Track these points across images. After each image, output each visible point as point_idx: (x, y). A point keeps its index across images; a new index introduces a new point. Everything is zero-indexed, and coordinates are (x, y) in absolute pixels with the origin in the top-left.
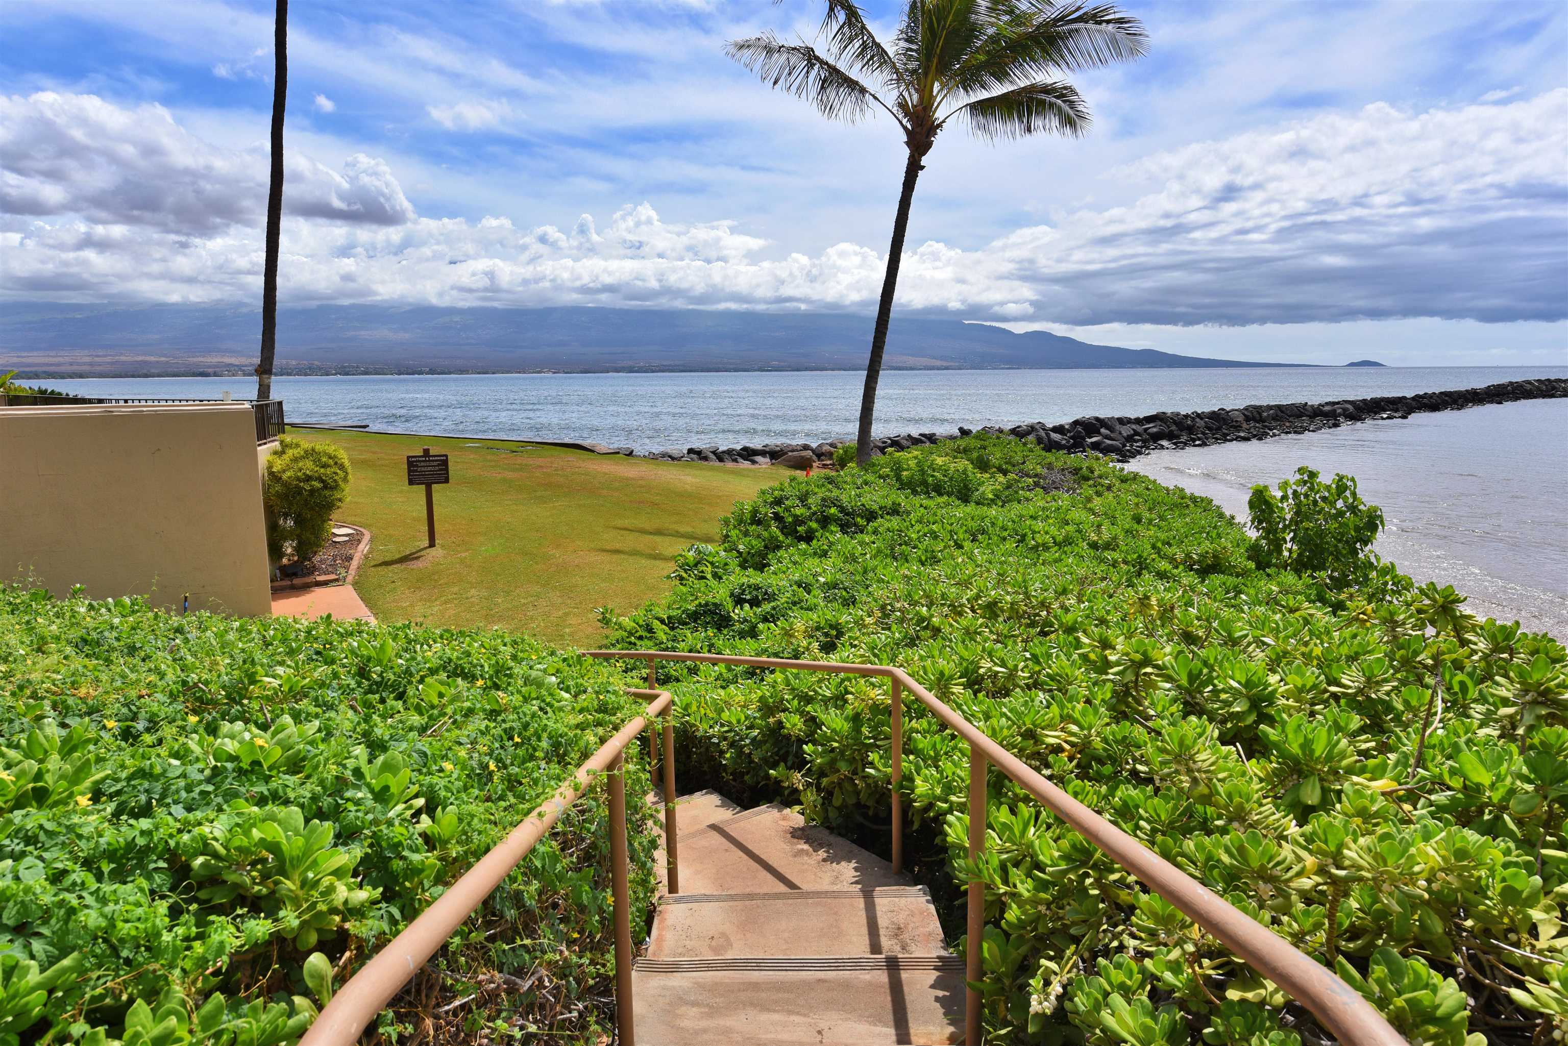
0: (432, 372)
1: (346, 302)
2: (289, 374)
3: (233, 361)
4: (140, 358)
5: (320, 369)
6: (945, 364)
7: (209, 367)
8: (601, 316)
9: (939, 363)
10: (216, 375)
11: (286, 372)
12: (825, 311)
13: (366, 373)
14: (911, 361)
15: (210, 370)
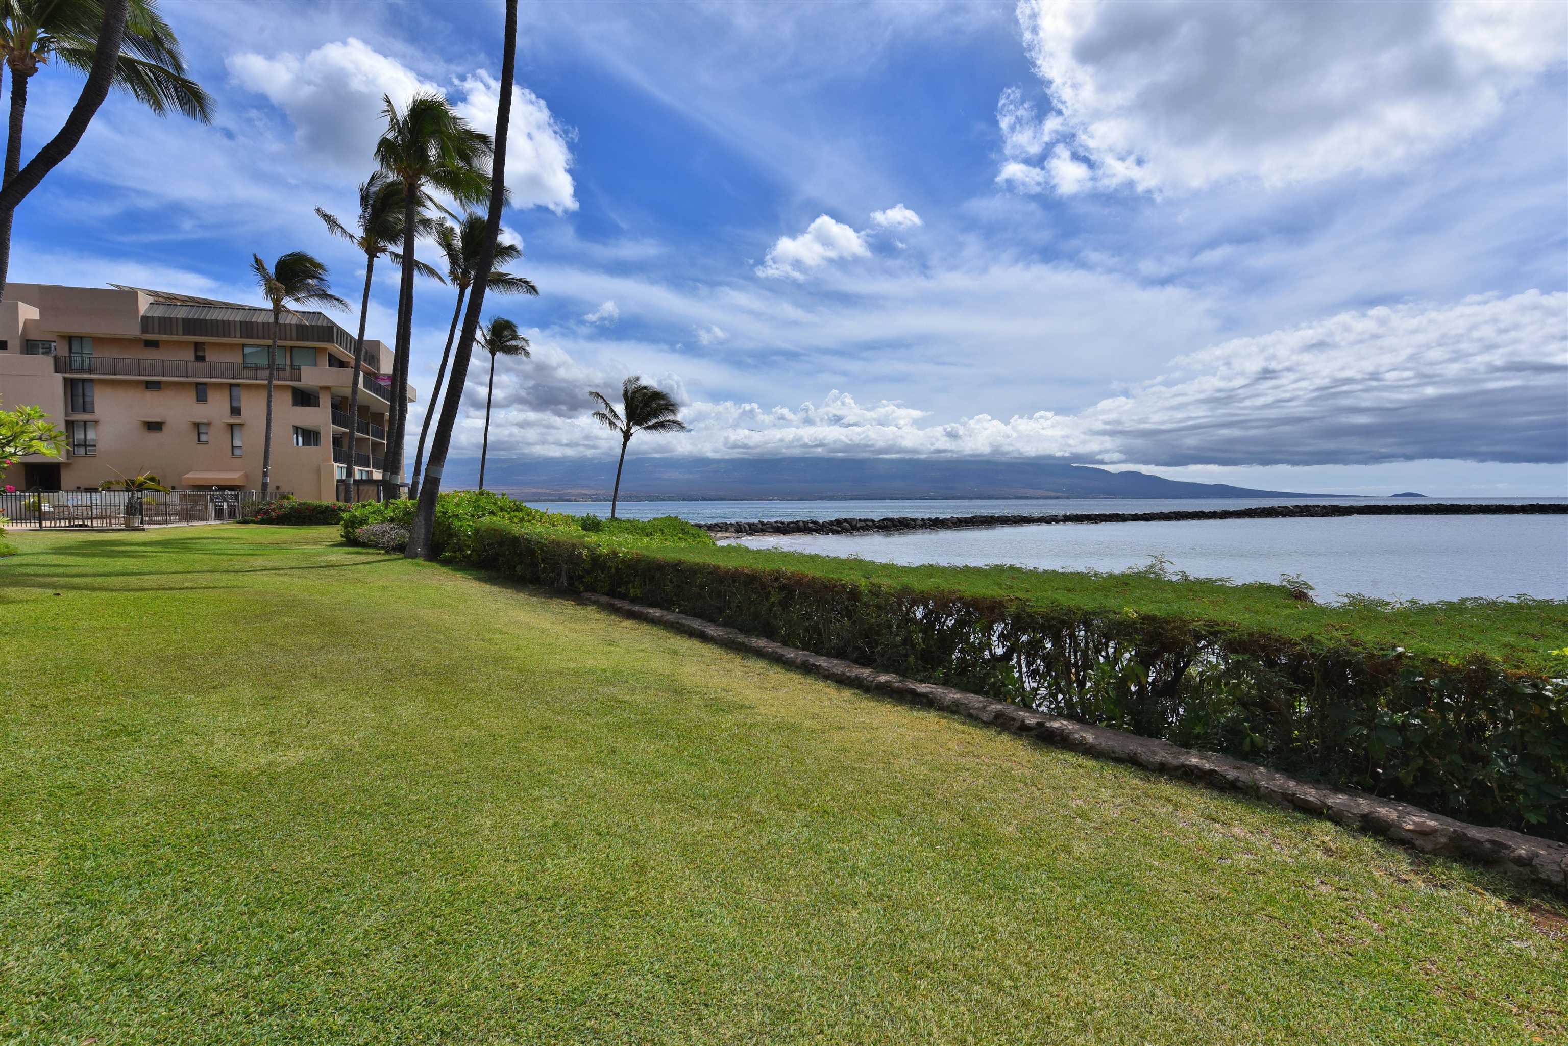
1: (657, 456)
3: (584, 492)
4: (534, 491)
6: (1058, 495)
8: (816, 462)
9: (1053, 494)
11: (626, 499)
13: (663, 500)
14: (1031, 492)
15: (573, 498)
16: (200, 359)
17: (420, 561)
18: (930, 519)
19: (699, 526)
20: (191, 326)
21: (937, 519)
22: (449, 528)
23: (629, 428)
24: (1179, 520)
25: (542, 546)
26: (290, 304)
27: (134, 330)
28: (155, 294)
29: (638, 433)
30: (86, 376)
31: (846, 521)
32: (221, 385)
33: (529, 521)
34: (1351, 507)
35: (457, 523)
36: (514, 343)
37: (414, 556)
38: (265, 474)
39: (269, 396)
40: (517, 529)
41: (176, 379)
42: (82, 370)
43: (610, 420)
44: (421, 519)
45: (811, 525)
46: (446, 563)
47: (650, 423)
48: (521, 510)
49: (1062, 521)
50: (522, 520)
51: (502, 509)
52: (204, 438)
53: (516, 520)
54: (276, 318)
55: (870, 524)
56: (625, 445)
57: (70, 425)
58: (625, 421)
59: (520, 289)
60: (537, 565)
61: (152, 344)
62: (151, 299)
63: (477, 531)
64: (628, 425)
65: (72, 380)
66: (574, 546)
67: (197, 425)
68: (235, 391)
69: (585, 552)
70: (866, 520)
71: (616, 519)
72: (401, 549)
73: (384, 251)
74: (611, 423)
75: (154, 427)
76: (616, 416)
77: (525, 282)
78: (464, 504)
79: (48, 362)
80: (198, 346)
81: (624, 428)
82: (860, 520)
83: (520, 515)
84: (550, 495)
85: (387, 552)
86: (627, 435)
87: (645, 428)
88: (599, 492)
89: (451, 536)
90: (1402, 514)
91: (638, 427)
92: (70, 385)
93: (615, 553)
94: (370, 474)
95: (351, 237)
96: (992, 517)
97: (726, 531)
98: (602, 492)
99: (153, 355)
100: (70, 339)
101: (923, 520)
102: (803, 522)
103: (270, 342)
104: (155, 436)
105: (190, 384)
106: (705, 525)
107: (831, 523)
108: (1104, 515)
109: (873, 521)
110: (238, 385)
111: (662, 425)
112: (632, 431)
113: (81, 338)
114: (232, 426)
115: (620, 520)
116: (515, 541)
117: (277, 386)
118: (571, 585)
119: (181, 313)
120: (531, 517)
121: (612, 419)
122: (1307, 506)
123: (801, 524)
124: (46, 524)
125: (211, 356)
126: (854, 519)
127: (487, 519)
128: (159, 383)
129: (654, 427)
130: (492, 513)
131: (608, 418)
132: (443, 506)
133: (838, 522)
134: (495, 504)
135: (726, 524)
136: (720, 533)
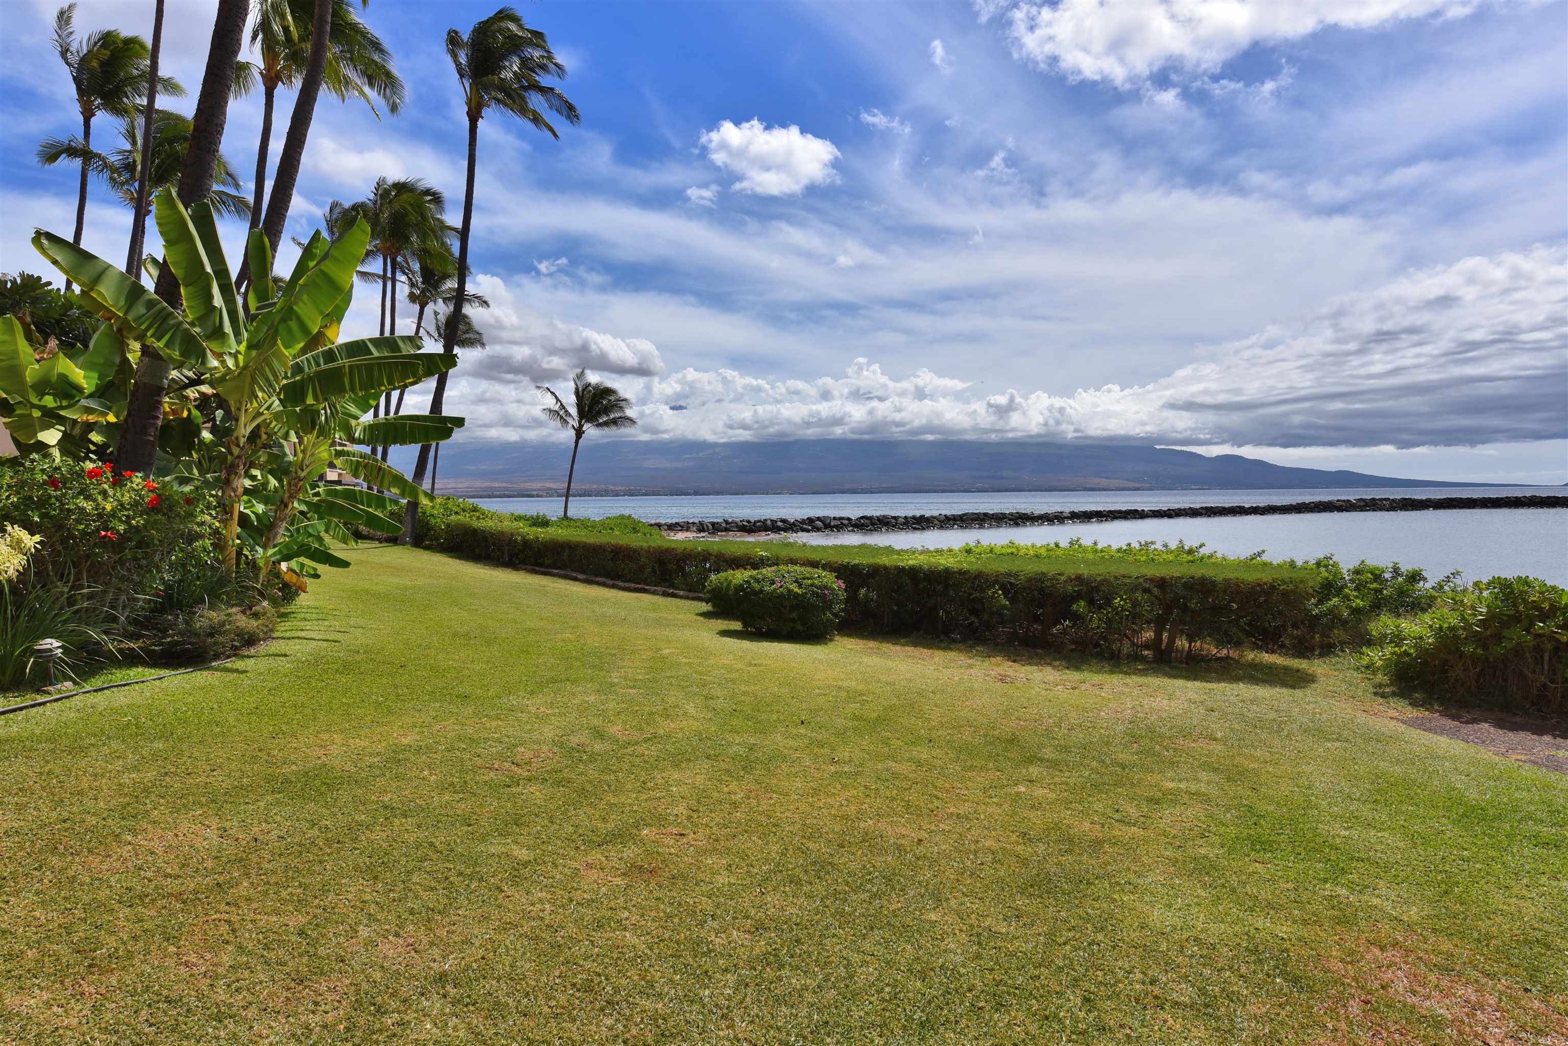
0: (696, 493)
2: (590, 496)
6: (1136, 485)
7: (535, 490)
9: (1131, 485)
11: (578, 494)
12: (1028, 440)
13: (645, 495)
14: (1104, 482)
17: (409, 547)
18: (914, 517)
19: (659, 525)
21: (922, 517)
22: (427, 524)
23: (581, 426)
24: (1209, 516)
25: (492, 535)
29: (590, 430)
31: (819, 519)
33: (483, 519)
34: (1429, 500)
35: (433, 521)
36: (471, 336)
37: (404, 544)
40: (476, 524)
43: (562, 419)
44: (409, 517)
45: (779, 524)
46: (427, 548)
47: (601, 421)
48: (478, 511)
49: (1068, 518)
50: (478, 518)
51: (464, 510)
53: (474, 518)
55: (846, 522)
56: (577, 443)
58: (577, 418)
60: (489, 548)
63: (448, 525)
64: (580, 422)
66: (512, 535)
69: (519, 538)
70: (841, 519)
71: (567, 518)
74: (564, 421)
76: (568, 414)
78: (437, 507)
81: (576, 425)
82: (835, 518)
83: (477, 514)
84: (506, 489)
85: (381, 542)
86: (579, 433)
87: (596, 425)
88: (554, 487)
89: (429, 530)
90: (1489, 507)
91: (590, 425)
93: (537, 538)
96: (985, 514)
97: (687, 530)
98: (557, 487)
101: (906, 518)
102: (772, 521)
106: (665, 524)
107: (803, 522)
108: (1120, 512)
109: (849, 519)
111: (615, 422)
112: (584, 429)
115: (571, 519)
116: (474, 531)
118: (510, 560)
120: (484, 515)
121: (565, 417)
122: (1373, 499)
123: (769, 522)
126: (828, 517)
127: (453, 517)
129: (606, 424)
130: (456, 513)
131: (561, 416)
132: (422, 508)
133: (811, 521)
134: (459, 506)
135: (688, 523)
136: (680, 533)
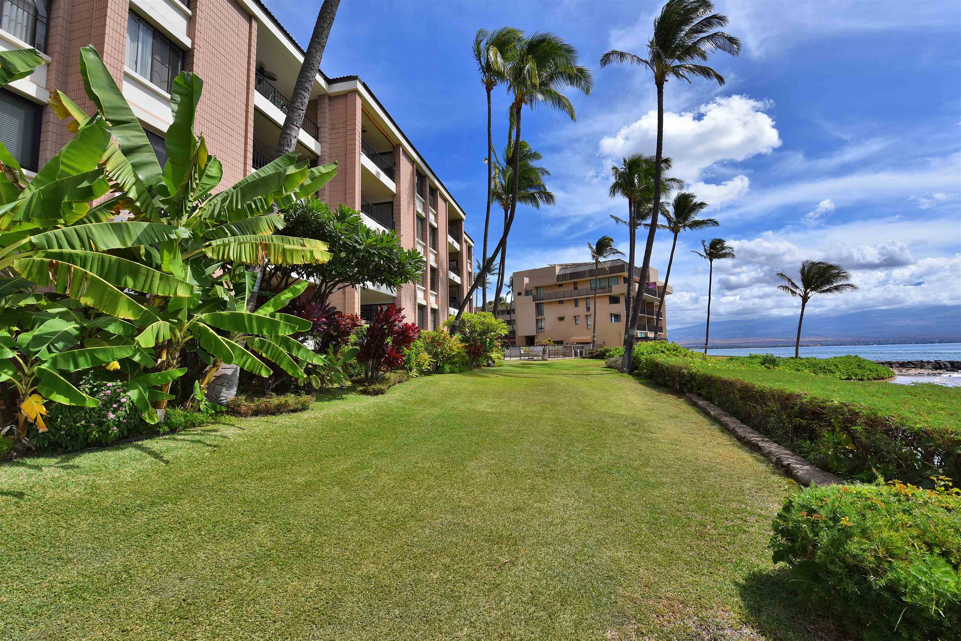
3: (813, 339)
5: (864, 342)
10: (807, 346)
15: (805, 344)
16: (576, 288)
17: (625, 375)
20: (574, 275)
22: (639, 359)
23: (806, 294)
25: (667, 368)
26: (601, 259)
27: (554, 281)
28: (562, 265)
29: (814, 295)
30: (541, 301)
32: (582, 299)
35: (642, 357)
36: (724, 251)
37: (623, 372)
38: (594, 337)
39: (595, 301)
40: (660, 360)
41: (567, 298)
42: (540, 300)
43: (791, 290)
44: (626, 355)
46: (636, 375)
47: (824, 288)
50: (675, 355)
51: (668, 350)
52: (577, 322)
53: (671, 355)
54: (597, 266)
56: (803, 306)
57: (537, 320)
58: (803, 289)
59: (708, 225)
60: (666, 377)
61: (560, 286)
62: (560, 268)
64: (805, 292)
65: (538, 304)
67: (575, 317)
68: (588, 300)
69: (686, 371)
71: (798, 358)
72: (621, 370)
73: (640, 224)
74: (793, 292)
75: (561, 319)
76: (796, 287)
77: (710, 220)
78: (649, 348)
79: (530, 297)
80: (575, 283)
81: (803, 294)
85: (618, 371)
86: (805, 299)
87: (820, 292)
88: (828, 339)
89: (639, 363)
91: (814, 292)
92: (538, 305)
94: (646, 334)
95: (625, 222)
97: (921, 368)
98: (831, 339)
99: (562, 289)
100: (537, 288)
103: (594, 278)
104: (562, 323)
105: (572, 299)
106: (897, 363)
110: (589, 298)
111: (837, 289)
112: (809, 295)
113: (540, 287)
114: (587, 316)
116: (657, 365)
117: (598, 297)
118: (681, 388)
119: (569, 271)
120: (681, 353)
121: (793, 289)
124: (522, 358)
125: (580, 287)
127: (652, 355)
128: (563, 301)
129: (829, 290)
130: (663, 352)
131: (791, 288)
134: (665, 347)
135: (922, 362)
136: (913, 370)
